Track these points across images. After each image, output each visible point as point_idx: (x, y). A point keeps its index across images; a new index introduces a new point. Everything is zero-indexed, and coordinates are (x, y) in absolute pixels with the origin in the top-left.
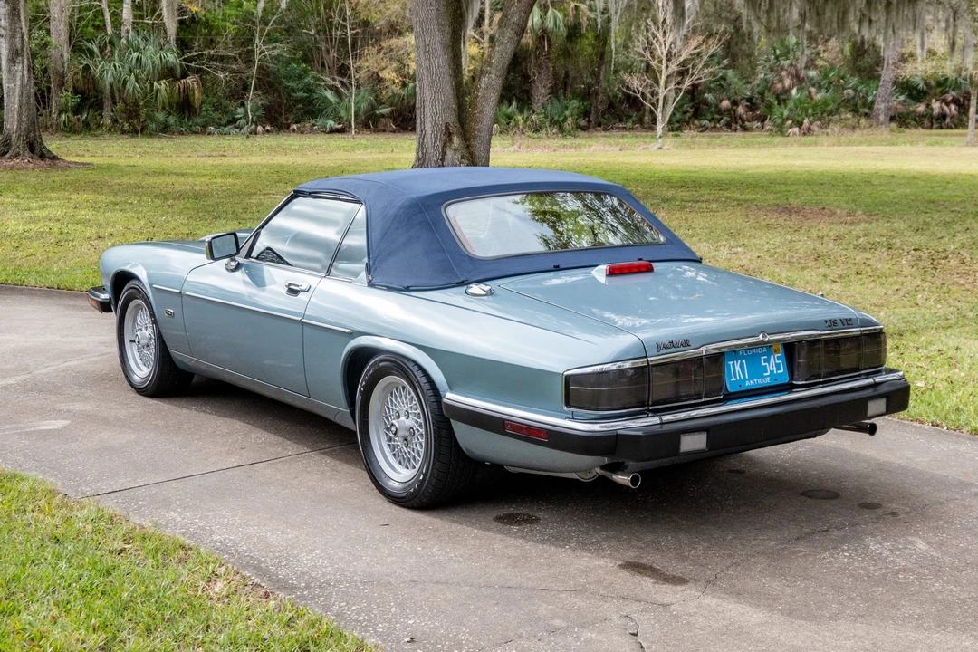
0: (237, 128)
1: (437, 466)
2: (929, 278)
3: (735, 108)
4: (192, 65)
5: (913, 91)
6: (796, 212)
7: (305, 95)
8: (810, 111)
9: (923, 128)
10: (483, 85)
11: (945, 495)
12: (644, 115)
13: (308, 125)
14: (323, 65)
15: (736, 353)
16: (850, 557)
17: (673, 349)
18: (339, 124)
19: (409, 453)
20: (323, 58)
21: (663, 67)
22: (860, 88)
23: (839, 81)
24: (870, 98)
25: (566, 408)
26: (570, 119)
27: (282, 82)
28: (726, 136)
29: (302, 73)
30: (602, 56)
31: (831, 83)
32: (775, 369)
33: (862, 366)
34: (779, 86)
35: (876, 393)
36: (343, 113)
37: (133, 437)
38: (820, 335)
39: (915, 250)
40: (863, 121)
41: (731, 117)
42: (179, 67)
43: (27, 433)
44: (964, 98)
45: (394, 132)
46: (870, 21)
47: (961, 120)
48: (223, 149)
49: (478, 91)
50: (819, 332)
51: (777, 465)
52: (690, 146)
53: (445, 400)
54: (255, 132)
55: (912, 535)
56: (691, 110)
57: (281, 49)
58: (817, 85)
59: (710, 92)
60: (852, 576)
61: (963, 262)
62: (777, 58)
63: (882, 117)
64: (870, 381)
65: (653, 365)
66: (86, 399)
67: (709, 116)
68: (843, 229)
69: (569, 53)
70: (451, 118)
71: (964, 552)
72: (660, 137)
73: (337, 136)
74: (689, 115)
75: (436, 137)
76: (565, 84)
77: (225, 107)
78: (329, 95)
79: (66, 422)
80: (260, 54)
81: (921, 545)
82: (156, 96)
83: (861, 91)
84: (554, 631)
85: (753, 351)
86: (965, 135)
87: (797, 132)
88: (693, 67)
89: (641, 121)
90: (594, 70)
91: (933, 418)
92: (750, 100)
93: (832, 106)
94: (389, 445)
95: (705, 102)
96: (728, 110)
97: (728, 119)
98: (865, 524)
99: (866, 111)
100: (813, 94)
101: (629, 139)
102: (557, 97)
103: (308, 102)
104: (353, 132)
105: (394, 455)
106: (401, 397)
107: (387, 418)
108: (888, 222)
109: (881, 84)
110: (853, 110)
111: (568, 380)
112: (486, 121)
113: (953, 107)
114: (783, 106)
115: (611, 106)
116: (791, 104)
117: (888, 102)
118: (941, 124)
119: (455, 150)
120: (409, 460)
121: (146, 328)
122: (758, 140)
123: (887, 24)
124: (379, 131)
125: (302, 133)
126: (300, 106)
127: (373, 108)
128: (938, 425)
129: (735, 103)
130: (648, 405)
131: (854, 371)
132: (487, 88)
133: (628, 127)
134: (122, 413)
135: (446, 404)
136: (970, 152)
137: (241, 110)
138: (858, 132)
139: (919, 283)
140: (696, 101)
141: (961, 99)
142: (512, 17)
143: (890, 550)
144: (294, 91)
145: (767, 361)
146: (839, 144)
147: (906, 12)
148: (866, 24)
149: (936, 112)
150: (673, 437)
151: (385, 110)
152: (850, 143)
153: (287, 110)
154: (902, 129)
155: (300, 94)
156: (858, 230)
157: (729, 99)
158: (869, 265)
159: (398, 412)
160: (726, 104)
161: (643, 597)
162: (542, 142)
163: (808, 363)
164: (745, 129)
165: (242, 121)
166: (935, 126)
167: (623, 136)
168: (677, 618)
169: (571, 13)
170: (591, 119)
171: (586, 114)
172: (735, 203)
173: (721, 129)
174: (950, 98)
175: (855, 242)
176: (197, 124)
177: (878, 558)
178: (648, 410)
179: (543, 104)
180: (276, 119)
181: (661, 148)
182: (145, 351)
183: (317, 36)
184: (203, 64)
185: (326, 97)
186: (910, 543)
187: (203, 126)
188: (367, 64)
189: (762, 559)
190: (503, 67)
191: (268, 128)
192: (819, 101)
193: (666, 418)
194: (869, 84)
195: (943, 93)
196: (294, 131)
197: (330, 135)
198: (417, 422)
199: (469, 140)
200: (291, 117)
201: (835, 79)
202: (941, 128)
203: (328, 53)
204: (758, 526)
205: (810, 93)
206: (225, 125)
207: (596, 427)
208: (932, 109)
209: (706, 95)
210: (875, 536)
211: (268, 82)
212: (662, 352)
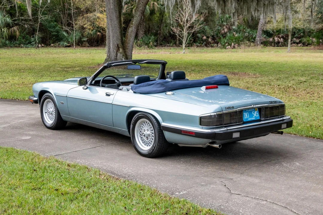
0: (31, 45)
1: (158, 144)
2: (284, 94)
3: (208, 39)
4: (16, 22)
5: (268, 34)
6: (236, 74)
7: (56, 33)
8: (234, 40)
9: (272, 46)
10: (130, 31)
11: (302, 152)
12: (176, 41)
13: (57, 44)
14: (62, 23)
15: (245, 110)
16: (279, 167)
17: (230, 109)
18: (69, 44)
19: (148, 141)
20: (62, 21)
21: (185, 25)
22: (250, 33)
23: (243, 30)
24: (254, 36)
25: (200, 126)
26: (151, 43)
27: (47, 29)
28: (205, 49)
29: (55, 26)
30: (161, 21)
31: (241, 31)
32: (256, 115)
33: (279, 115)
34: (223, 32)
35: (283, 122)
36: (70, 40)
37: (54, 141)
38: (268, 106)
39: (278, 86)
40: (252, 44)
41: (206, 42)
42: (11, 23)
43: (19, 140)
44: (286, 36)
45: (88, 47)
46: (258, 10)
47: (284, 44)
48: (29, 53)
49: (128, 33)
50: (268, 105)
51: (252, 145)
52: (194, 52)
53: (162, 125)
54: (38, 47)
55: (294, 162)
56: (193, 40)
57: (48, 17)
58: (236, 31)
59: (199, 34)
60: (281, 171)
61: (294, 89)
62: (222, 22)
63: (258, 43)
64: (282, 119)
65: (224, 114)
66: (32, 131)
67: (199, 42)
68: (254, 79)
69: (150, 19)
70: (119, 42)
71: (310, 165)
72: (184, 49)
73: (68, 48)
74: (192, 41)
75: (114, 49)
76: (149, 30)
77: (27, 38)
78: (65, 34)
79: (30, 137)
80: (40, 19)
81: (298, 164)
82: (3, 33)
83: (251, 34)
84: (203, 185)
85: (250, 110)
86: (287, 49)
87: (230, 47)
88: (195, 25)
89: (175, 43)
90: (158, 25)
91: (294, 133)
92: (213, 36)
93: (241, 39)
94: (141, 140)
95: (198, 37)
96: (205, 40)
97: (206, 43)
98: (281, 159)
99: (253, 40)
100: (235, 34)
101: (172, 50)
102: (146, 35)
103: (57, 36)
104: (74, 47)
105: (143, 142)
106: (145, 125)
107: (141, 132)
108: (268, 77)
109: (258, 31)
110: (248, 40)
111: (201, 118)
112: (131, 43)
113: (282, 39)
114: (225, 39)
115: (165, 38)
116: (227, 38)
117: (260, 37)
118: (278, 45)
119: (121, 53)
120: (148, 144)
121: (51, 108)
122: (217, 50)
123: (263, 12)
124: (83, 47)
125: (55, 47)
126: (54, 37)
127: (81, 38)
128: (296, 135)
129: (208, 37)
130: (223, 125)
131: (277, 116)
132: (131, 32)
133: (171, 46)
134: (47, 134)
135: (162, 126)
136: (289, 55)
137: (32, 39)
138: (251, 47)
139: (282, 95)
140: (194, 37)
141: (285, 37)
142: (140, 8)
143: (290, 165)
144: (52, 32)
145: (254, 113)
146: (245, 52)
147: (270, 8)
148: (257, 12)
149: (276, 41)
150: (231, 133)
151: (85, 39)
152: (248, 52)
153: (49, 39)
154: (265, 47)
155: (54, 33)
156: (258, 80)
157: (206, 36)
158: (265, 90)
159: (144, 130)
160: (205, 38)
161: (224, 177)
162: (143, 51)
163: (265, 114)
164: (212, 47)
165: (33, 43)
166: (276, 46)
167: (170, 49)
168: (235, 181)
169: (151, 6)
170: (158, 43)
171: (156, 41)
172: (216, 71)
173: (203, 46)
174: (281, 36)
175: (259, 83)
176: (16, 43)
177: (287, 167)
178: (223, 126)
179: (142, 37)
180: (45, 42)
181: (184, 53)
182: (51, 115)
183: (59, 12)
184: (20, 22)
185: (64, 34)
186: (294, 164)
187: (19, 44)
188: (79, 23)
189: (255, 168)
190: (137, 25)
191: (43, 45)
192: (237, 37)
193: (228, 128)
194: (253, 31)
195: (278, 34)
196: (52, 46)
197: (66, 48)
198: (151, 132)
199: (125, 50)
200: (51, 41)
201: (242, 29)
202: (278, 46)
203: (64, 19)
204: (251, 160)
205: (234, 34)
206: (27, 44)
207: (209, 131)
208: (275, 40)
209: (198, 35)
210: (285, 162)
211: (42, 29)
212: (227, 110)
